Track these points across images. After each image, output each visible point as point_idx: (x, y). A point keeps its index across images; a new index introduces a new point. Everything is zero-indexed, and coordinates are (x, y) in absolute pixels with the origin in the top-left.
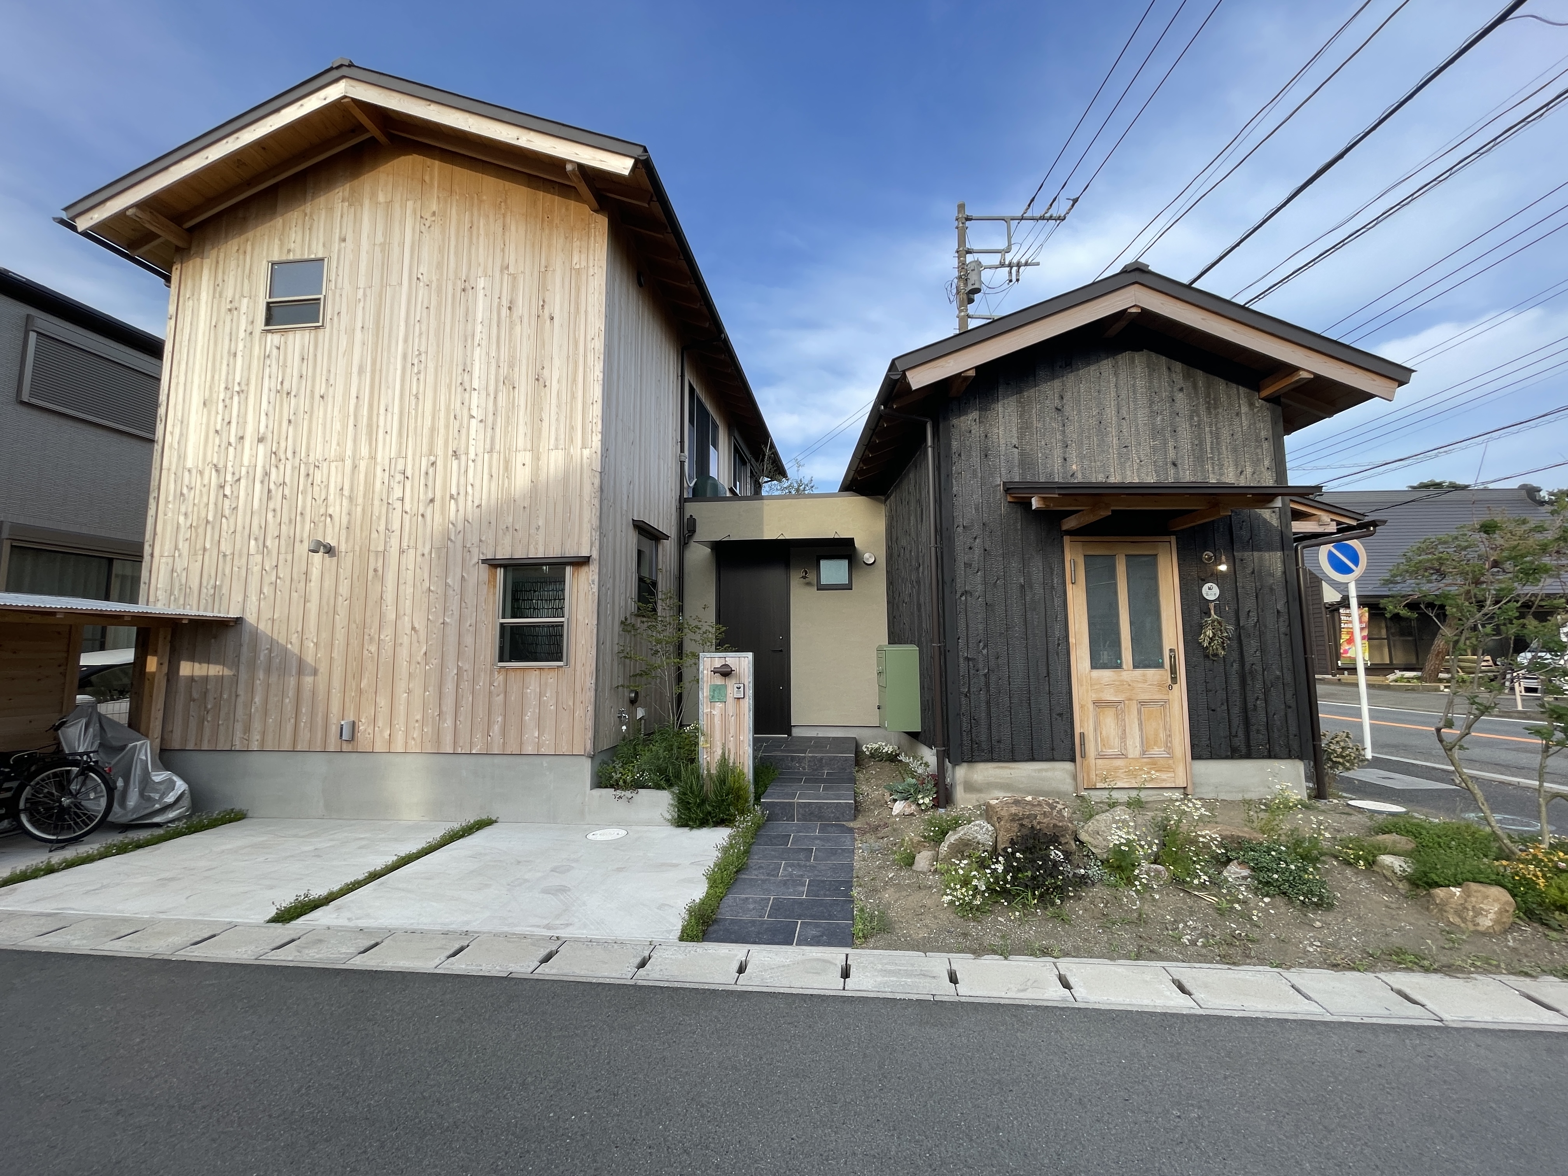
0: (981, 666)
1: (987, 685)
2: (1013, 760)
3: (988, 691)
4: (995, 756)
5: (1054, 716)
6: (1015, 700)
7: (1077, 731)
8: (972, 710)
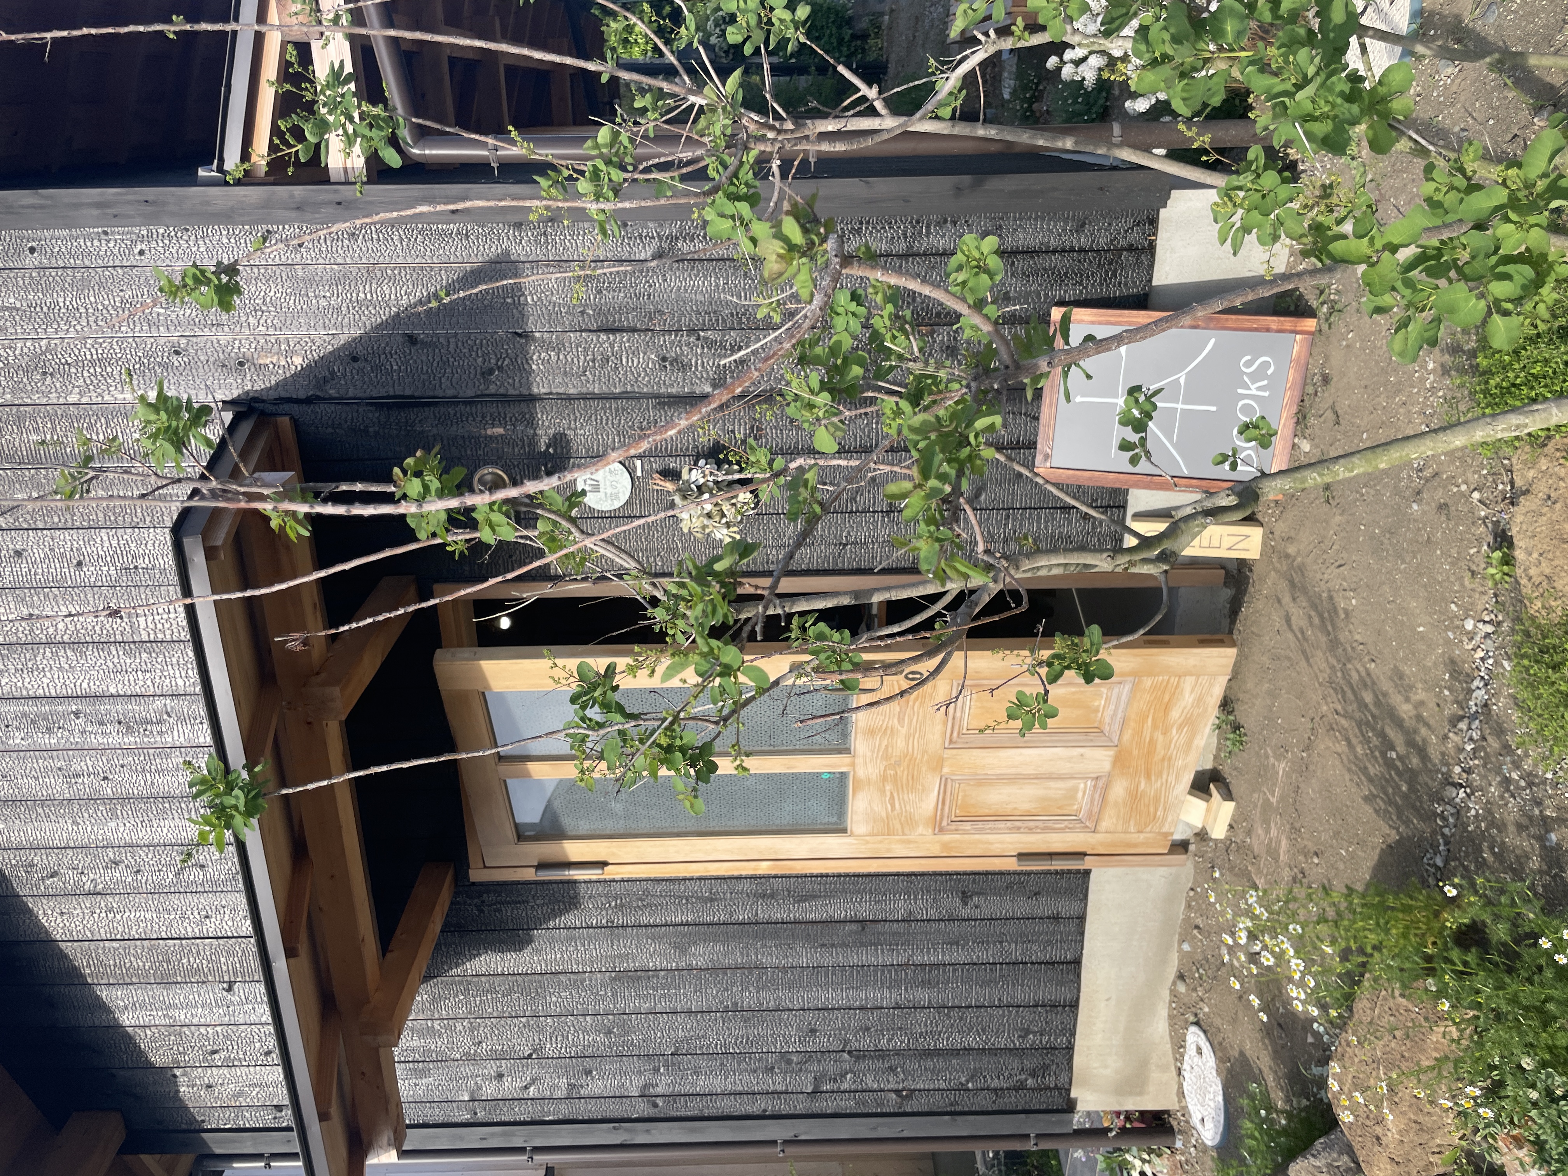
0: (831, 1068)
1: (881, 1054)
2: (1074, 1005)
3: (898, 1053)
4: (1062, 1041)
5: (965, 912)
6: (923, 996)
7: (1012, 865)
8: (943, 1085)
